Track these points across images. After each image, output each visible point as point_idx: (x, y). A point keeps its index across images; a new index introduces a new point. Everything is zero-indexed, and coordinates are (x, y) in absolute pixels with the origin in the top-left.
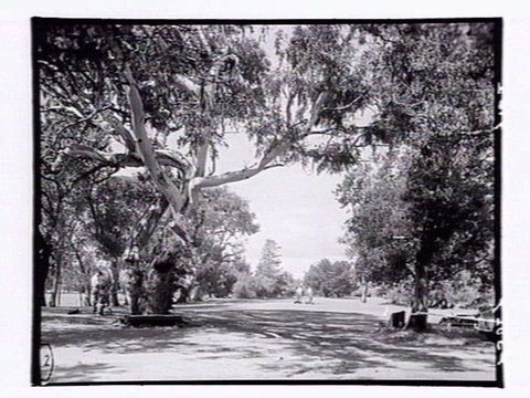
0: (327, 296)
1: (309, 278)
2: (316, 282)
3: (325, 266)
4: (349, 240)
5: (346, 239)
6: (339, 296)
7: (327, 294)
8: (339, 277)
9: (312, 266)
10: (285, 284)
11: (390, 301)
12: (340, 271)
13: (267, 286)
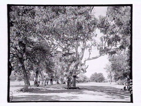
0: (96, 82)
1: (92, 77)
2: (93, 78)
3: (96, 74)
4: (107, 68)
5: (106, 68)
6: (99, 82)
7: (96, 81)
8: (100, 77)
9: (92, 74)
10: (86, 79)
11: (117, 83)
12: (100, 75)
13: (82, 80)
